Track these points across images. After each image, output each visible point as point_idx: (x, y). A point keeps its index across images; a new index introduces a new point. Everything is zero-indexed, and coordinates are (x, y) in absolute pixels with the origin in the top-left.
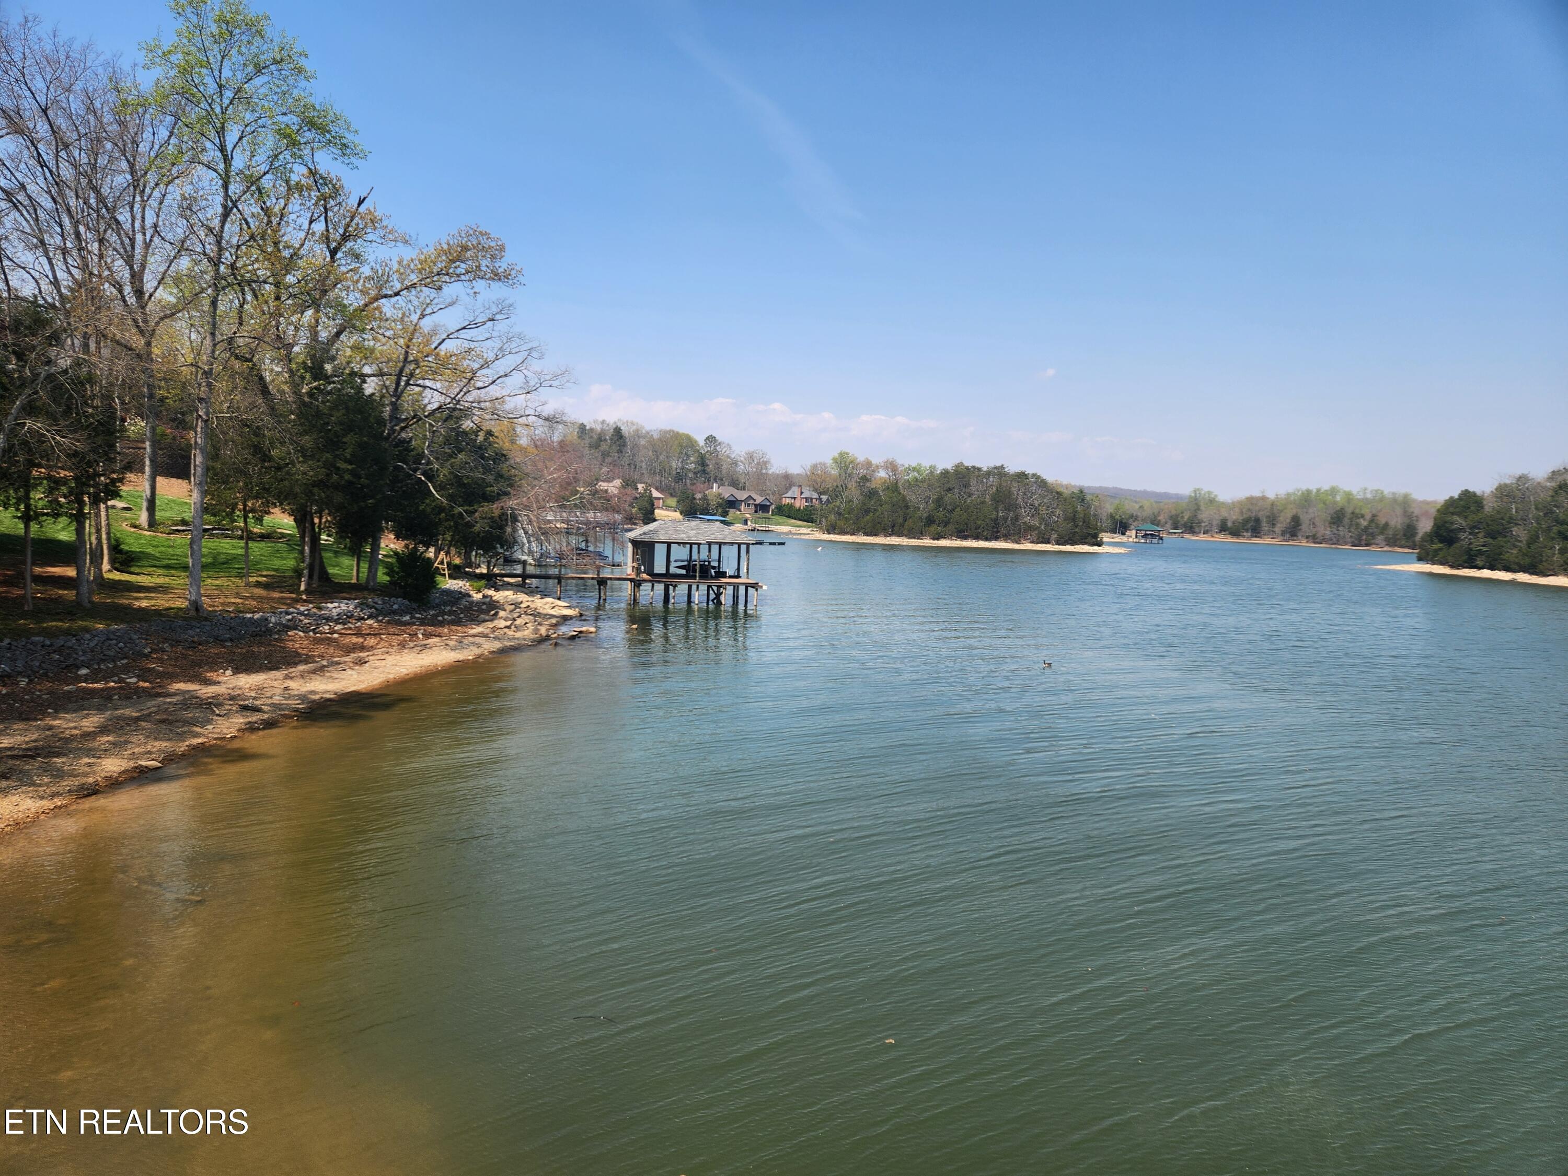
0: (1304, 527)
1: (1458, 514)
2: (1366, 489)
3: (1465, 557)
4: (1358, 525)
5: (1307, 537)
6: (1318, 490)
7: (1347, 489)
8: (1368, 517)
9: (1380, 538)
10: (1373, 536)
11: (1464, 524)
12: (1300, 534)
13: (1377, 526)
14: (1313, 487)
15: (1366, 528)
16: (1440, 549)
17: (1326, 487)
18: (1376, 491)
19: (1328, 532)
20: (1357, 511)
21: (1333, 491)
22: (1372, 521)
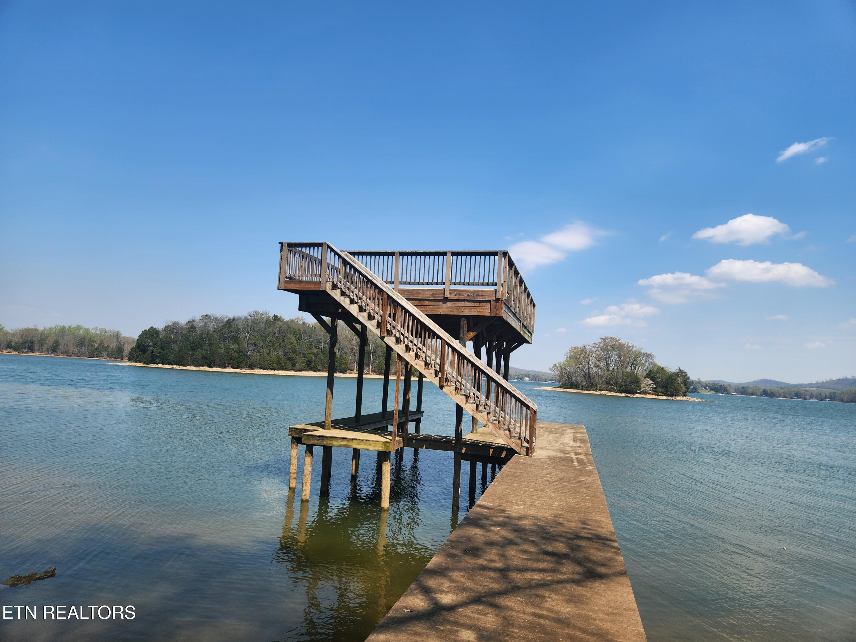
0: (61, 347)
1: (149, 338)
2: (97, 328)
3: (151, 359)
4: (93, 346)
5: (62, 353)
6: (70, 327)
7: (87, 327)
8: (98, 342)
9: (104, 354)
10: (100, 352)
11: (151, 343)
12: (58, 351)
13: (103, 347)
14: (67, 325)
15: (97, 348)
16: (140, 355)
17: (74, 325)
18: (102, 329)
19: (75, 350)
20: (92, 339)
21: (79, 328)
22: (100, 344)
